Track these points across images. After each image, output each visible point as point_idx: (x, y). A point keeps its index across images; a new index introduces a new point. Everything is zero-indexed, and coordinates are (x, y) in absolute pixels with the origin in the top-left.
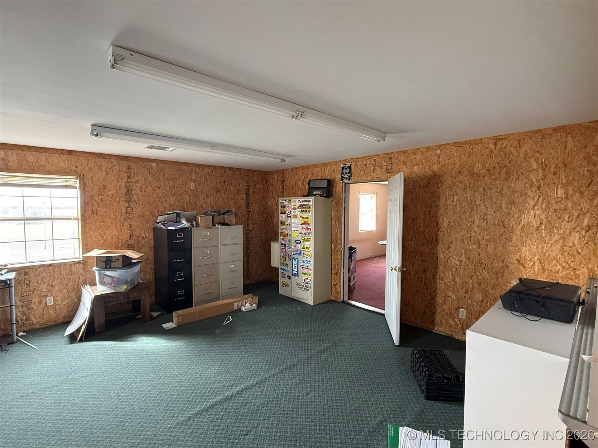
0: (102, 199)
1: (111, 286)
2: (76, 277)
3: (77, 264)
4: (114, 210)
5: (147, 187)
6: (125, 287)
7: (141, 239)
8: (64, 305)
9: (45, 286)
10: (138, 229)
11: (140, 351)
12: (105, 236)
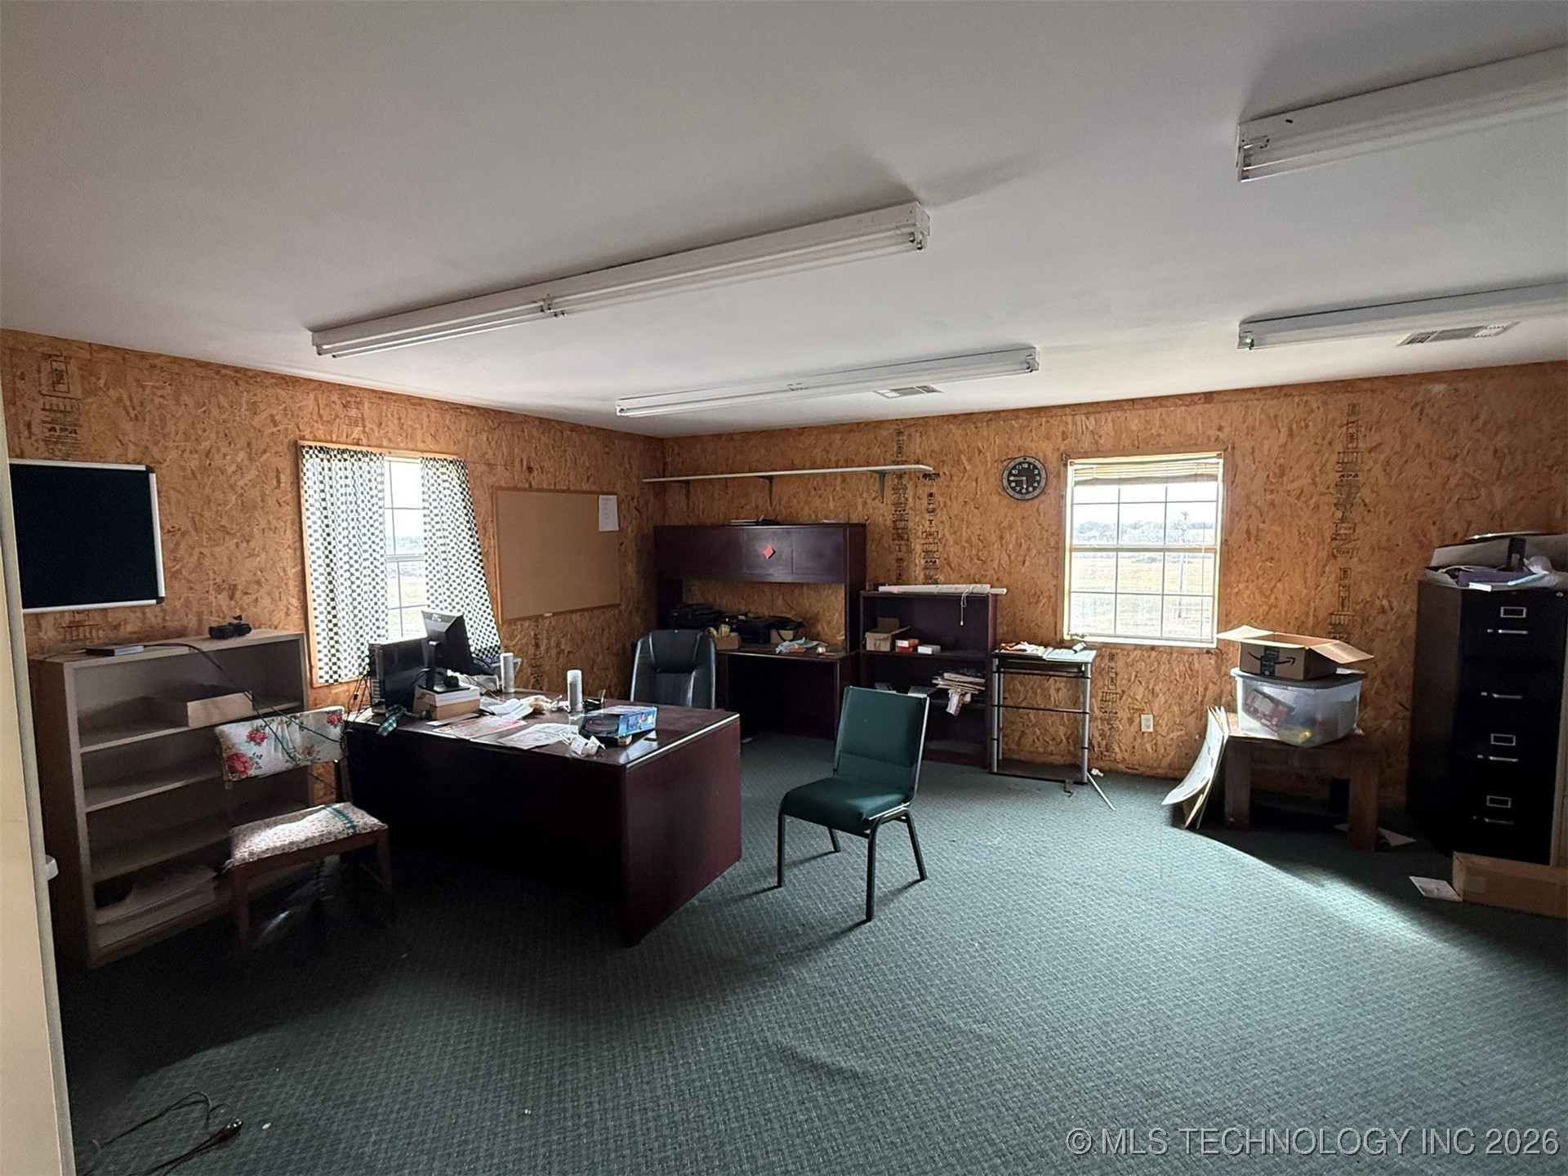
0: (1274, 500)
1: (1270, 721)
2: (1200, 683)
3: (1205, 655)
4: (1302, 531)
5: (1406, 461)
6: (1308, 734)
7: (1374, 612)
8: (1172, 739)
9: (1141, 689)
10: (1368, 584)
11: (1324, 914)
12: (1273, 597)
